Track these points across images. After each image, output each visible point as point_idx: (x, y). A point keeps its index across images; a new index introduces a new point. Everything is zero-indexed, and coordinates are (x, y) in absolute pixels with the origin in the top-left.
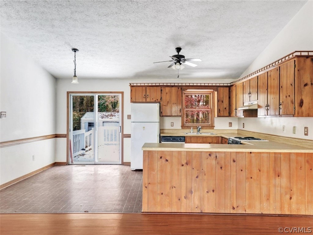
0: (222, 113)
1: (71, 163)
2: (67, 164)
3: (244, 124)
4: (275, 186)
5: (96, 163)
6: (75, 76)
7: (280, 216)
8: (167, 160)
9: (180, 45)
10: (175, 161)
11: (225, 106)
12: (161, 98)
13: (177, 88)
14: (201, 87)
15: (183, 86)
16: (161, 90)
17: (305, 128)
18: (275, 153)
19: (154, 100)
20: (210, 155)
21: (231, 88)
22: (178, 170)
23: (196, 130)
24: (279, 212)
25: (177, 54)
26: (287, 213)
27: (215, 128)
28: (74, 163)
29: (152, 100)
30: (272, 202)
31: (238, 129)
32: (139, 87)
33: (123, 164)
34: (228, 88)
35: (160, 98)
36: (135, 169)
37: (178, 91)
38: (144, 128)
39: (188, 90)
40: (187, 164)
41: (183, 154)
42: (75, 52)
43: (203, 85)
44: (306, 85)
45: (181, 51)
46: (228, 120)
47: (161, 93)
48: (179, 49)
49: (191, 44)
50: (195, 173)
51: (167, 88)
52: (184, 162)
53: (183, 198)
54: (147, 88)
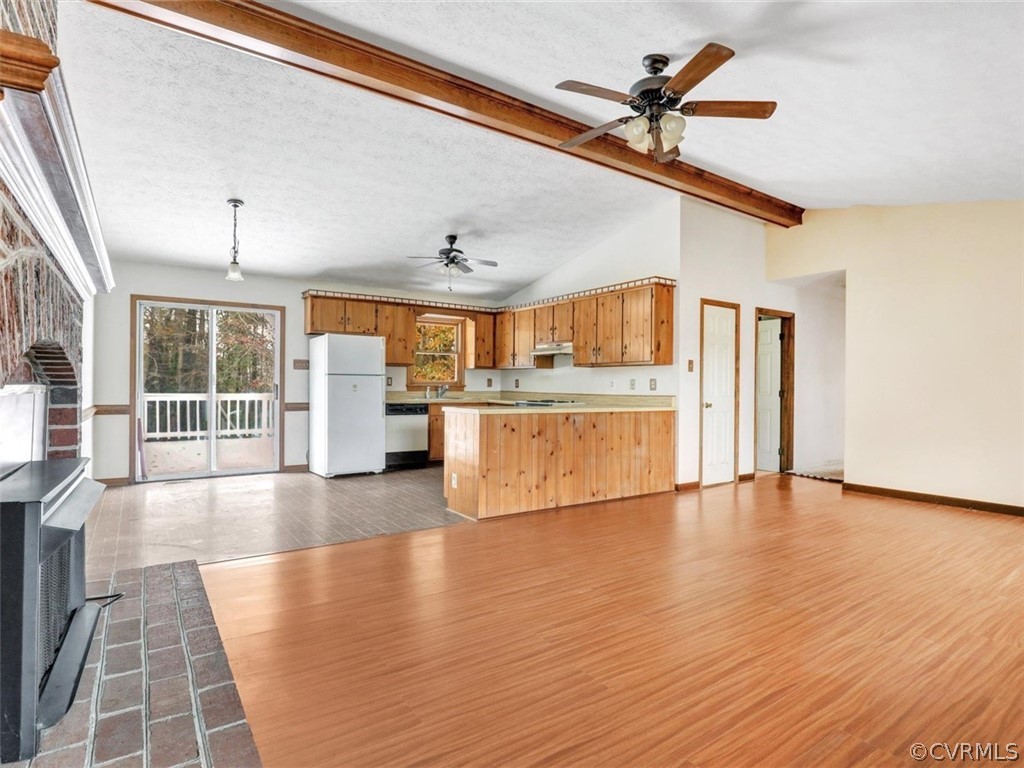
0: (482, 360)
1: (141, 480)
2: (130, 481)
3: (517, 380)
4: (635, 458)
5: (214, 474)
6: (235, 262)
7: (640, 497)
8: (513, 430)
9: (459, 232)
10: (524, 430)
11: (487, 349)
12: (376, 326)
13: (407, 308)
14: (449, 311)
15: (419, 306)
16: (377, 311)
17: (651, 380)
18: (635, 413)
19: (362, 329)
20: (567, 419)
21: (498, 318)
22: (528, 443)
23: (434, 393)
24: (638, 493)
25: (449, 246)
26: (646, 492)
27: (466, 389)
28: (150, 479)
29: (358, 331)
30: (632, 480)
31: (501, 391)
32: (330, 301)
33: (284, 469)
34: (492, 317)
35: (374, 326)
36: (332, 475)
37: (408, 315)
38: (355, 386)
39: (427, 315)
40: (539, 433)
41: (534, 417)
42: (236, 206)
43: (446, 306)
44: (662, 322)
45: (457, 242)
46: (488, 374)
47: (376, 316)
48: (452, 239)
49: (478, 234)
50: (549, 447)
51: (387, 307)
52: (535, 432)
53: (534, 487)
54: (348, 303)
